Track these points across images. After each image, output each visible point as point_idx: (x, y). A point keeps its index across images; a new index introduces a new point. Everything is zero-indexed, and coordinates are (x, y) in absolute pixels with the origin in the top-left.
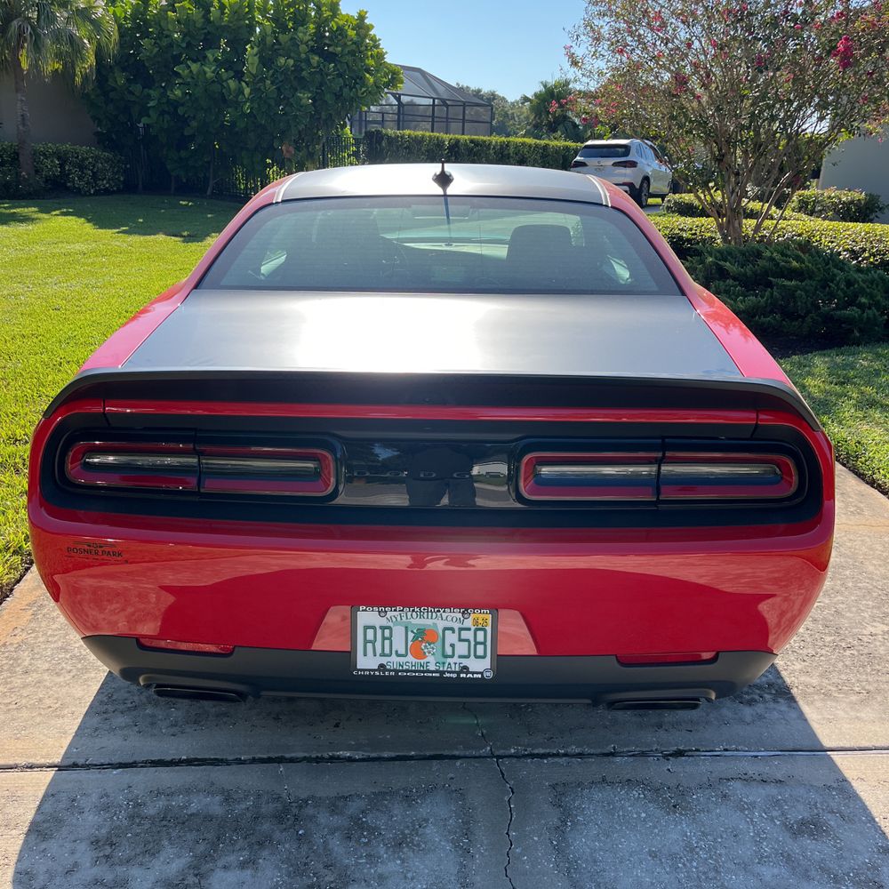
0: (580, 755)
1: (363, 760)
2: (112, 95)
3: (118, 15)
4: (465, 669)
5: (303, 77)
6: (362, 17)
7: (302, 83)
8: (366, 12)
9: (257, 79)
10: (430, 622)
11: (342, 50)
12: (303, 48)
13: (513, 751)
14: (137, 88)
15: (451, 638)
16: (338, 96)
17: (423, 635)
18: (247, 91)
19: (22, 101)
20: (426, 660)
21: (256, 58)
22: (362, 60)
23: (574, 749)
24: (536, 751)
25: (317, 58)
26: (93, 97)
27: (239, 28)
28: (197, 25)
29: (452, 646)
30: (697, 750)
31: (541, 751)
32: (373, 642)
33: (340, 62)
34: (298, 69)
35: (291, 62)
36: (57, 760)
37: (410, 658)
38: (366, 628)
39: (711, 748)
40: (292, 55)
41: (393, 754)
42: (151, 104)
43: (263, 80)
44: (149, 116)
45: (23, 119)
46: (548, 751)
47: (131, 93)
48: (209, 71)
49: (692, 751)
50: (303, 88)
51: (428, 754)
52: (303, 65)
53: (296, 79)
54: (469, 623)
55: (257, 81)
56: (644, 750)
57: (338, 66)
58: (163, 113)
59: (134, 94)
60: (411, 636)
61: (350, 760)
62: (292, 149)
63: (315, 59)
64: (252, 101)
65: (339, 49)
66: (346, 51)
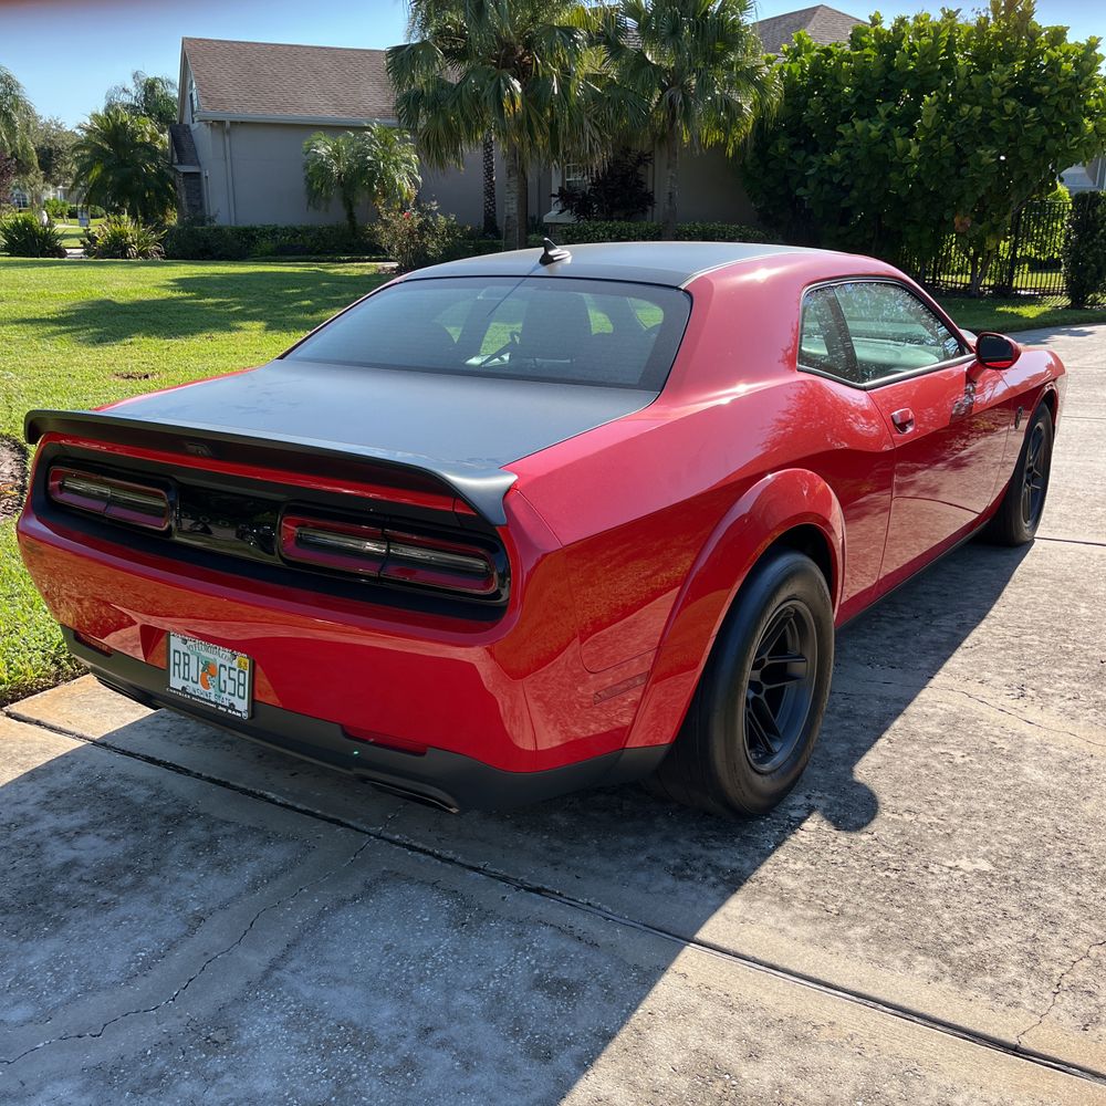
0: (451, 861)
1: (280, 804)
2: (771, 165)
3: (794, 72)
4: (232, 706)
5: (991, 129)
6: (1092, 45)
7: (989, 136)
8: (1100, 39)
9: (931, 134)
10: (211, 656)
11: (1051, 90)
12: (996, 91)
13: (397, 837)
14: (800, 156)
15: (224, 674)
16: (1039, 150)
17: (209, 669)
18: (915, 150)
19: (672, 177)
20: (208, 691)
21: (934, 109)
22: (1081, 101)
23: (450, 855)
24: (415, 844)
25: (1013, 103)
26: (750, 168)
27: (929, 73)
28: (873, 76)
29: (225, 682)
30: (560, 895)
31: (420, 845)
32: (179, 665)
33: (1046, 105)
34: (986, 118)
35: (978, 110)
36: (96, 737)
37: (199, 686)
38: (175, 651)
39: (575, 897)
40: (981, 100)
41: (305, 808)
42: (811, 172)
43: (938, 135)
44: (806, 187)
45: (671, 197)
46: (425, 847)
47: (792, 161)
48: (875, 130)
49: (554, 893)
50: (987, 143)
51: (330, 816)
52: (993, 113)
53: (984, 132)
54: (235, 664)
55: (930, 136)
56: (511, 876)
57: (1042, 110)
58: (821, 182)
59: (794, 162)
60: (201, 666)
61: (272, 801)
62: (968, 221)
63: (1011, 104)
64: (920, 162)
65: (1046, 88)
66: (1056, 90)
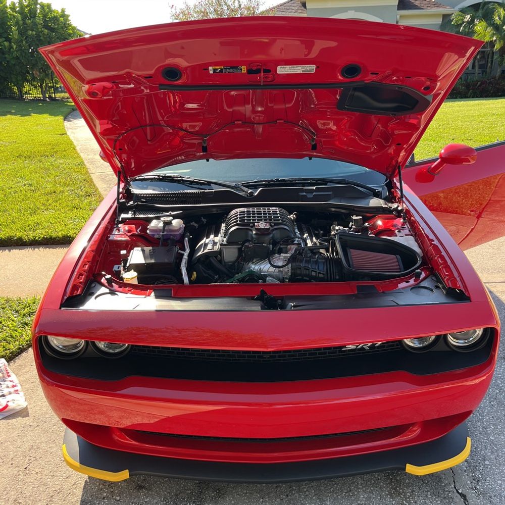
5: (41, 40)
6: (63, 11)
11: (58, 27)
12: (40, 26)
18: (14, 46)
21: (17, 32)
27: (3, 18)
33: (57, 32)
34: (38, 36)
35: (34, 33)
40: (35, 30)
43: (22, 41)
50: (41, 44)
52: (41, 34)
53: (37, 40)
55: (18, 42)
57: (57, 34)
62: (38, 73)
63: (46, 31)
64: (17, 51)
65: (56, 26)
66: (60, 27)
